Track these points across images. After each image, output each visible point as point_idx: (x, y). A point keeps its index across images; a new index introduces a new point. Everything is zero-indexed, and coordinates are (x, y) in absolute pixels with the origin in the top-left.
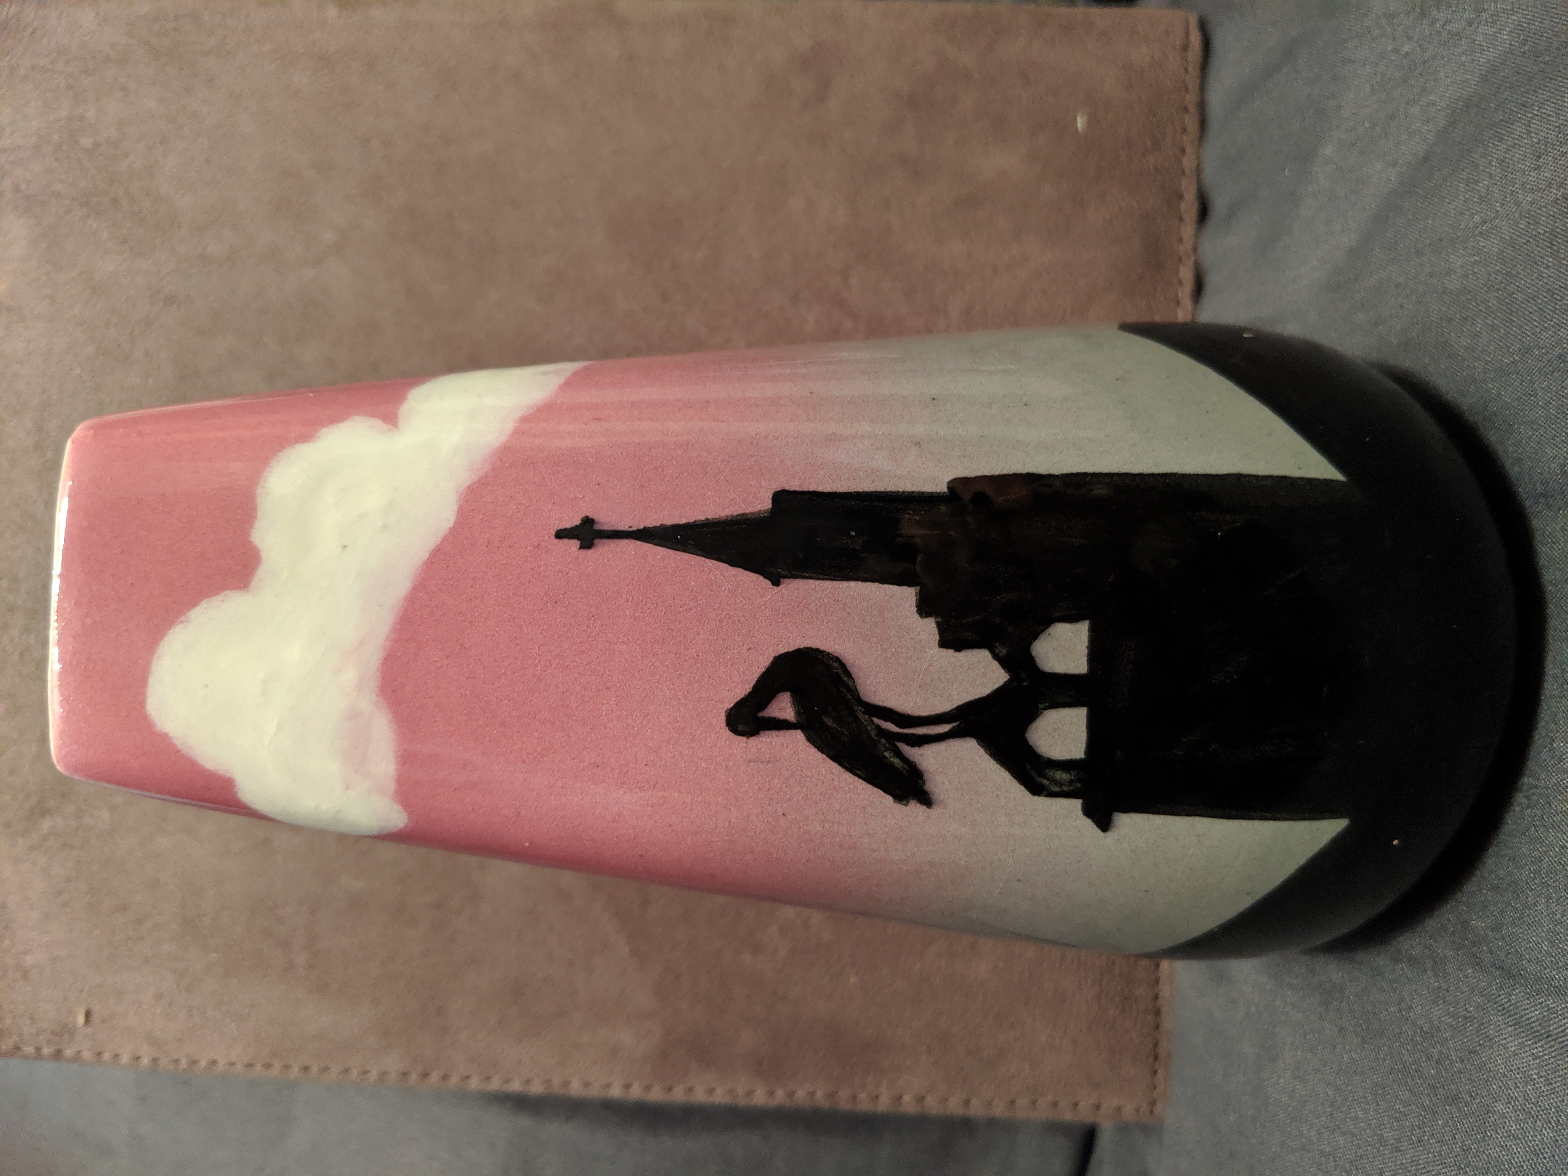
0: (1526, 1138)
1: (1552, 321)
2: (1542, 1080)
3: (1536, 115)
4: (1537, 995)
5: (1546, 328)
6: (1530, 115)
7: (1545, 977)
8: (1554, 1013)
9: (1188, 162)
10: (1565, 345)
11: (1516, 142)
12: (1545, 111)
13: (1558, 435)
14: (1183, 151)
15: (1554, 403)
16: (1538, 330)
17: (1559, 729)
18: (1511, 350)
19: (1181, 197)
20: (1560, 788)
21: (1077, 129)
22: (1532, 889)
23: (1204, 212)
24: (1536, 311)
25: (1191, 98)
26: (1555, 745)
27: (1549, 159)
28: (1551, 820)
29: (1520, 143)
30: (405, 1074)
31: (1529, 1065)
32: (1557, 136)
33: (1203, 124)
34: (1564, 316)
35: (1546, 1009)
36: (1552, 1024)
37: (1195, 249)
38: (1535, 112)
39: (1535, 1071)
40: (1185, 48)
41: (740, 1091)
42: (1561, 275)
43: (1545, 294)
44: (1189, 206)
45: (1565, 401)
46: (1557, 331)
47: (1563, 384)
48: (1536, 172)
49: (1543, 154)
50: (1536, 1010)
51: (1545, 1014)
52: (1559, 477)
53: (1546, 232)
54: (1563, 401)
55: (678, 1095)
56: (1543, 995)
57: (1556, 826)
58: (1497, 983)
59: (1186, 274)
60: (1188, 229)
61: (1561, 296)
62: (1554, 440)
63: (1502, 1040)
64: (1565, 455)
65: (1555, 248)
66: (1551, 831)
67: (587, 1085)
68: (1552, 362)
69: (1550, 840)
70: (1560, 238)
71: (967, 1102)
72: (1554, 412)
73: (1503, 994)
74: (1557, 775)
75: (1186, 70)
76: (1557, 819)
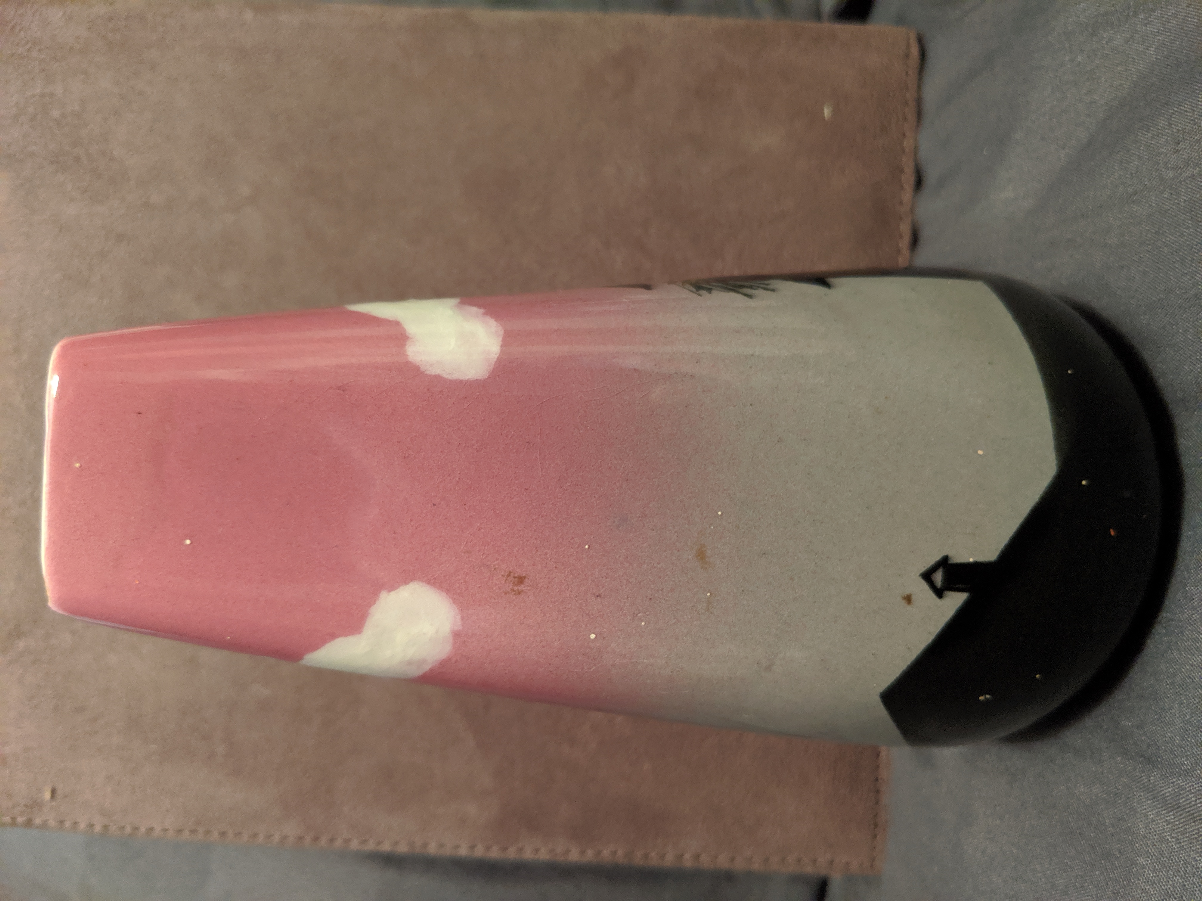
0: (1161, 884)
1: (1190, 268)
2: (1174, 840)
3: (1176, 111)
4: (1170, 776)
5: (1186, 273)
6: (1171, 111)
7: (1176, 763)
8: (1183, 790)
9: (908, 144)
10: (1200, 287)
11: (1160, 131)
12: (1183, 108)
13: (1194, 355)
14: (904, 135)
15: (1191, 330)
16: (1180, 275)
17: (1190, 576)
18: (1157, 290)
19: (902, 171)
20: (1190, 621)
21: (824, 117)
22: (1168, 697)
23: (919, 182)
24: (1178, 261)
25: (910, 95)
26: (1187, 589)
27: (1187, 144)
28: (1183, 645)
29: (1163, 132)
30: (300, 838)
31: (1164, 829)
32: (1192, 127)
33: (919, 114)
34: (1200, 265)
35: (1177, 787)
36: (1182, 798)
37: (912, 210)
38: (1175, 109)
39: (1168, 833)
40: (907, 56)
41: (559, 850)
42: (1198, 233)
43: (1185, 248)
44: (908, 178)
45: (1200, 329)
46: (1194, 276)
47: (1198, 316)
48: (1176, 154)
49: (1181, 141)
50: (1169, 788)
51: (1176, 790)
52: (1194, 386)
53: (1185, 201)
54: (1198, 329)
55: (512, 854)
56: (1175, 776)
57: (1187, 650)
58: (1140, 768)
59: (905, 228)
60: (907, 195)
61: (1198, 250)
62: (1191, 358)
63: (1143, 810)
64: (1199, 370)
65: (1193, 213)
66: (1183, 653)
67: (442, 846)
68: (1189, 300)
69: (1182, 660)
70: (1197, 206)
71: (733, 859)
72: (1191, 338)
73: (1144, 776)
74: (1188, 611)
75: (907, 74)
76: (1188, 644)
